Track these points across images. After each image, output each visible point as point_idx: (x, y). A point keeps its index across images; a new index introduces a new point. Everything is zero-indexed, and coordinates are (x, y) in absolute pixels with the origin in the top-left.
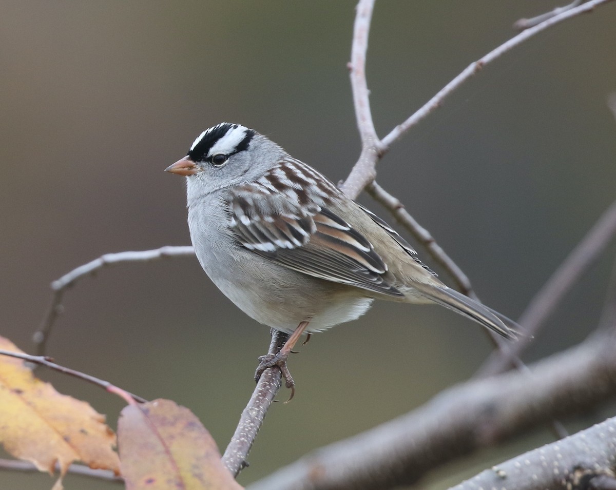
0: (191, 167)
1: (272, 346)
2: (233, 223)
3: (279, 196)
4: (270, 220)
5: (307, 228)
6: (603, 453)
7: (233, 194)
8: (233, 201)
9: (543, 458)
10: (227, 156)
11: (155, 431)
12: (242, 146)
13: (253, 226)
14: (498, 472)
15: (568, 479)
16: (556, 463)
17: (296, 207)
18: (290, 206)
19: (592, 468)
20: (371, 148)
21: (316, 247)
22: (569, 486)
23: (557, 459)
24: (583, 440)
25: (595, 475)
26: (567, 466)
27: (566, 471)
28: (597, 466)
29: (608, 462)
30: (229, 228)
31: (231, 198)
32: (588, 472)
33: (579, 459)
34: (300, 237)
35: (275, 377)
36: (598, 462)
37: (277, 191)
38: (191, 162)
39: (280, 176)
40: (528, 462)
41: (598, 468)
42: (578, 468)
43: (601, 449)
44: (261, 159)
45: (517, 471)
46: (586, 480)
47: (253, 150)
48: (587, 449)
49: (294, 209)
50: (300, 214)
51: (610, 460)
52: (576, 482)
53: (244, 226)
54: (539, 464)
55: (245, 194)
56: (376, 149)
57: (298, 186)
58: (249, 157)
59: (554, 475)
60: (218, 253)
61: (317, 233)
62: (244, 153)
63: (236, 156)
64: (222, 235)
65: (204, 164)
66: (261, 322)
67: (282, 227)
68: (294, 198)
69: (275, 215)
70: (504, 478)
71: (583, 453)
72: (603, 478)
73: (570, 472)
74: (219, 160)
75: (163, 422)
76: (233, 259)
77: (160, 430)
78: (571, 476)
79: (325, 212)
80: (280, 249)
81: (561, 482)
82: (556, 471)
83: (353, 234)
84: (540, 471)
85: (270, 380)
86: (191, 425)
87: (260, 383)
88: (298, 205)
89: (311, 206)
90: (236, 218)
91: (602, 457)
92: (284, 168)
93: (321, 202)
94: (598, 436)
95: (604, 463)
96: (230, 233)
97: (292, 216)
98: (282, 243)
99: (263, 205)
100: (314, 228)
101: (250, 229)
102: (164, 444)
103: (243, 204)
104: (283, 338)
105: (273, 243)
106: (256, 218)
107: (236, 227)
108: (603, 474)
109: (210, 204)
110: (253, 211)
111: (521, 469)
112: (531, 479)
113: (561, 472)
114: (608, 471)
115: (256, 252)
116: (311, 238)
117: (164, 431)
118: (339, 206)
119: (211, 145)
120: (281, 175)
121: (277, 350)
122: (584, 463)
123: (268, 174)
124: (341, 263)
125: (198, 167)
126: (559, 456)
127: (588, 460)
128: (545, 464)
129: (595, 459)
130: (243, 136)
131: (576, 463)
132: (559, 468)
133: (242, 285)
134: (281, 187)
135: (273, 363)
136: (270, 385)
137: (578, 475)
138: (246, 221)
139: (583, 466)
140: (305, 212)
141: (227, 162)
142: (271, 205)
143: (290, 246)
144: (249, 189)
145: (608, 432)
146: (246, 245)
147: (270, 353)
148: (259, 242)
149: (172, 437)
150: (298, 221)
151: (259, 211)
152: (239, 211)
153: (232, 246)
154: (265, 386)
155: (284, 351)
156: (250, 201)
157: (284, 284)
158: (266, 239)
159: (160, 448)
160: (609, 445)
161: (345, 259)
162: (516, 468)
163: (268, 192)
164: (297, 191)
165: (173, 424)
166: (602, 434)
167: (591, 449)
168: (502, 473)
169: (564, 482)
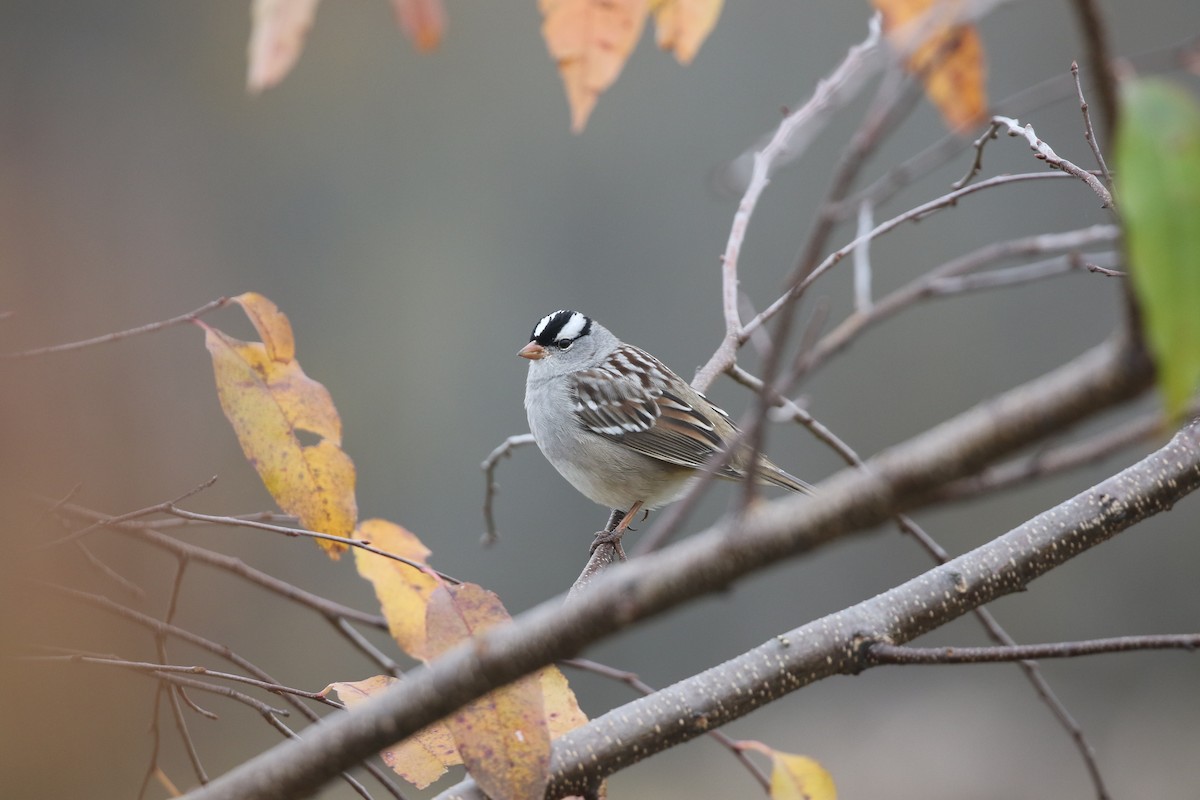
0: (539, 351)
1: (609, 523)
2: (580, 407)
3: (622, 380)
4: (617, 404)
5: (652, 411)
6: (882, 621)
7: (577, 380)
8: (578, 387)
9: (825, 626)
10: (572, 341)
11: (461, 615)
12: (585, 331)
13: (601, 410)
14: (782, 640)
15: (848, 646)
16: (837, 632)
17: (640, 391)
18: (634, 390)
19: (871, 636)
20: (732, 335)
21: (663, 431)
22: (850, 653)
23: (838, 628)
24: (863, 609)
25: (874, 642)
26: (847, 635)
27: (846, 639)
28: (875, 633)
29: (886, 630)
30: (577, 413)
31: (576, 384)
32: (867, 639)
33: (859, 627)
34: (647, 421)
35: (607, 553)
36: (876, 630)
37: (621, 374)
38: (539, 347)
39: (622, 361)
40: (810, 631)
41: (877, 636)
42: (857, 635)
43: (880, 618)
44: (604, 342)
45: (800, 639)
46: (865, 646)
47: (594, 335)
48: (867, 618)
49: (637, 393)
50: (644, 398)
51: (888, 627)
52: (856, 648)
53: (592, 411)
54: (821, 632)
55: (588, 380)
56: (738, 336)
57: (641, 370)
58: (592, 341)
59: (835, 642)
60: (562, 436)
61: (662, 417)
62: (587, 337)
63: (580, 340)
64: (568, 419)
65: (552, 348)
66: (596, 502)
67: (629, 412)
68: (637, 381)
69: (621, 399)
70: (787, 646)
71: (863, 621)
72: (881, 645)
73: (849, 640)
74: (565, 344)
75: (469, 605)
76: (577, 442)
77: (465, 613)
78: (851, 643)
79: (666, 395)
80: (628, 432)
81: (841, 648)
82: (837, 639)
83: (695, 414)
84: (822, 638)
85: (601, 555)
86: (495, 608)
87: (592, 559)
88: (642, 388)
89: (653, 390)
90: (583, 403)
91: (881, 625)
92: (626, 354)
93: (662, 384)
94: (878, 606)
95: (883, 631)
96: (576, 417)
97: (638, 401)
98: (629, 427)
99: (608, 390)
100: (659, 412)
101: (598, 413)
102: (468, 628)
103: (588, 389)
104: (619, 516)
105: (621, 427)
106: (604, 403)
107: (583, 412)
108: (881, 641)
109: (555, 389)
110: (599, 396)
111: (803, 637)
112: (813, 646)
113: (842, 640)
114: (887, 638)
115: (604, 435)
116: (657, 422)
117: (468, 615)
118: (678, 388)
119: (559, 330)
120: (622, 359)
121: (612, 528)
122: (863, 631)
123: (610, 359)
124: (687, 446)
125: (546, 351)
126: (840, 624)
127: (867, 628)
128: (826, 632)
129: (873, 627)
130: (584, 322)
131: (856, 632)
132: (839, 636)
133: (583, 466)
134: (625, 371)
135: (608, 539)
136: (601, 560)
137: (858, 642)
138: (593, 406)
139: (862, 633)
140: (649, 396)
141: (571, 346)
142: (616, 389)
143: (638, 429)
144: (593, 375)
145: (888, 601)
146: (594, 429)
147: (606, 529)
148: (607, 426)
149: (476, 621)
150: (643, 405)
151: (605, 396)
152: (586, 397)
153: (578, 430)
154: (596, 561)
155: (619, 529)
156: (595, 387)
157: (625, 467)
158: (614, 423)
159: (464, 631)
160: (888, 614)
161: (690, 441)
162: (800, 636)
163: (610, 376)
164: (640, 375)
165: (477, 608)
166: (882, 604)
167: (870, 618)
168: (786, 641)
169: (844, 649)
